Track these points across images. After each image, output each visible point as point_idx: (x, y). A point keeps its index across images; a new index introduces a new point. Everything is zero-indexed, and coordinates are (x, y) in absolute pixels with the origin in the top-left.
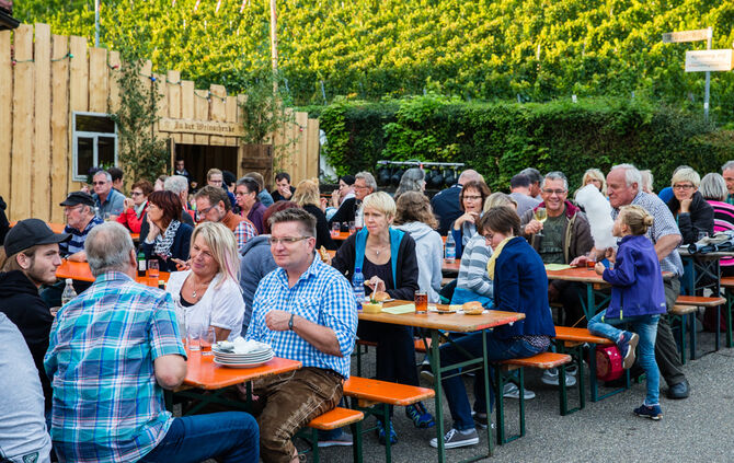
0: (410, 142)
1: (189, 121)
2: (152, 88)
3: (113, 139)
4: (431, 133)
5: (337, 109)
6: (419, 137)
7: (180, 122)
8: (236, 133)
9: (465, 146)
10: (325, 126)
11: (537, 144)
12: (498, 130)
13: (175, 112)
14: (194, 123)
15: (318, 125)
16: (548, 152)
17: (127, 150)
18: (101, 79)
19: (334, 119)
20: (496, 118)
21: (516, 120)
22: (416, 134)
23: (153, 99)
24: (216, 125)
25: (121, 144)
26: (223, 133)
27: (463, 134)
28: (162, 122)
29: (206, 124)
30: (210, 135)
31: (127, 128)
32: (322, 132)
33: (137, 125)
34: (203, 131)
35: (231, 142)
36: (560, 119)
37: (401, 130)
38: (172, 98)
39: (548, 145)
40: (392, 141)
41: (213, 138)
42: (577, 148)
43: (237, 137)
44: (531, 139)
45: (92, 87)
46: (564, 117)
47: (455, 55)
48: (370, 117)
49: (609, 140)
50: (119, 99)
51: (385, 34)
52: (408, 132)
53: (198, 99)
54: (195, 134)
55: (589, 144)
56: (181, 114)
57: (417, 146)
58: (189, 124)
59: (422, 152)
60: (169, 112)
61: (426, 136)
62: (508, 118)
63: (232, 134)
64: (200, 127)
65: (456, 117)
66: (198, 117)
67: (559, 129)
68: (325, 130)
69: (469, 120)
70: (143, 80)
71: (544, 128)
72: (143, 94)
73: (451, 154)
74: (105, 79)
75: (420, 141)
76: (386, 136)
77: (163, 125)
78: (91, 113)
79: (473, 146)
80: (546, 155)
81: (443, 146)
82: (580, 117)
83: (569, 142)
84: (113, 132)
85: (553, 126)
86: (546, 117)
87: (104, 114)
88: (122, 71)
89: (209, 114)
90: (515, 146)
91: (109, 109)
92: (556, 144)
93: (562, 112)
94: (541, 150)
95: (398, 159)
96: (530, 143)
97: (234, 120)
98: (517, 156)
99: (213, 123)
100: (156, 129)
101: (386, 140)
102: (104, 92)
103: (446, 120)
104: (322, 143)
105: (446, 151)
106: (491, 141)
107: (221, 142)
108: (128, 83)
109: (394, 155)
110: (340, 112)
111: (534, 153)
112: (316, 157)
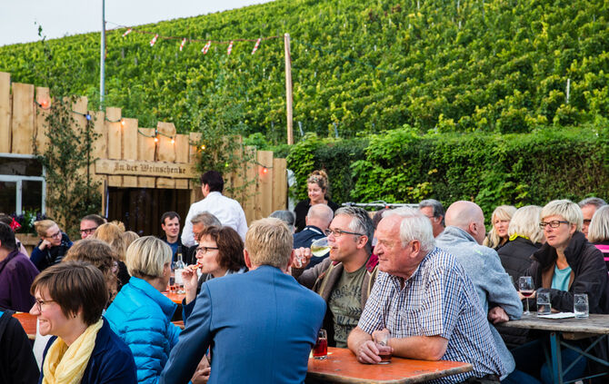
0: (379, 181)
1: (131, 161)
2: (88, 127)
3: (40, 183)
4: (402, 171)
5: (306, 147)
6: (388, 176)
7: (121, 163)
8: (189, 174)
9: (438, 185)
10: (292, 165)
11: (516, 181)
12: (473, 165)
13: (115, 152)
14: (138, 164)
15: (285, 165)
16: (527, 190)
17: (57, 195)
18: (26, 117)
19: (303, 157)
20: (469, 152)
21: (492, 153)
22: (385, 171)
23: (88, 139)
24: (165, 166)
25: (50, 188)
26: (172, 175)
27: (435, 171)
28: (99, 164)
29: (152, 164)
30: (157, 177)
31: (58, 171)
32: (290, 172)
33: (69, 167)
34: (148, 173)
35: (182, 185)
36: (540, 151)
37: (371, 169)
38: (112, 138)
39: (528, 181)
40: (360, 180)
41: (160, 181)
42: (560, 185)
43: (189, 179)
44: (509, 175)
45: (15, 126)
46: (544, 149)
47: (475, 92)
48: (339, 155)
49: (597, 175)
50: (47, 139)
51: (410, 75)
52: (377, 169)
53: (142, 138)
54: (139, 176)
55: (576, 180)
56: (122, 154)
57: (387, 186)
58: (131, 165)
59: (392, 192)
60: (107, 152)
61: (396, 175)
62: (484, 151)
63: (182, 175)
64: (145, 168)
65: (428, 152)
66: (142, 158)
67: (540, 162)
68: (293, 169)
69: (441, 154)
70: (76, 117)
71: (523, 163)
72: (77, 134)
73: (423, 194)
74: (32, 117)
75: (389, 180)
76: (354, 174)
77: (100, 167)
78: (14, 155)
79: (446, 184)
80: (526, 193)
81: (414, 185)
82: (562, 149)
83: (552, 177)
84: (39, 174)
85: (534, 160)
86: (524, 150)
87: (29, 156)
88: (51, 108)
89: (156, 154)
90: (491, 184)
91: (35, 150)
92: (537, 180)
93: (541, 144)
94: (519, 187)
95: (366, 201)
96: (508, 180)
97: (186, 161)
98: (493, 195)
99: (160, 164)
100: (92, 171)
101: (355, 179)
102: (30, 131)
103: (417, 155)
104: (291, 184)
105: (417, 191)
106: (465, 178)
107: (170, 184)
108: (58, 122)
109: (363, 196)
110: (308, 150)
111: (513, 192)
112: (283, 199)
